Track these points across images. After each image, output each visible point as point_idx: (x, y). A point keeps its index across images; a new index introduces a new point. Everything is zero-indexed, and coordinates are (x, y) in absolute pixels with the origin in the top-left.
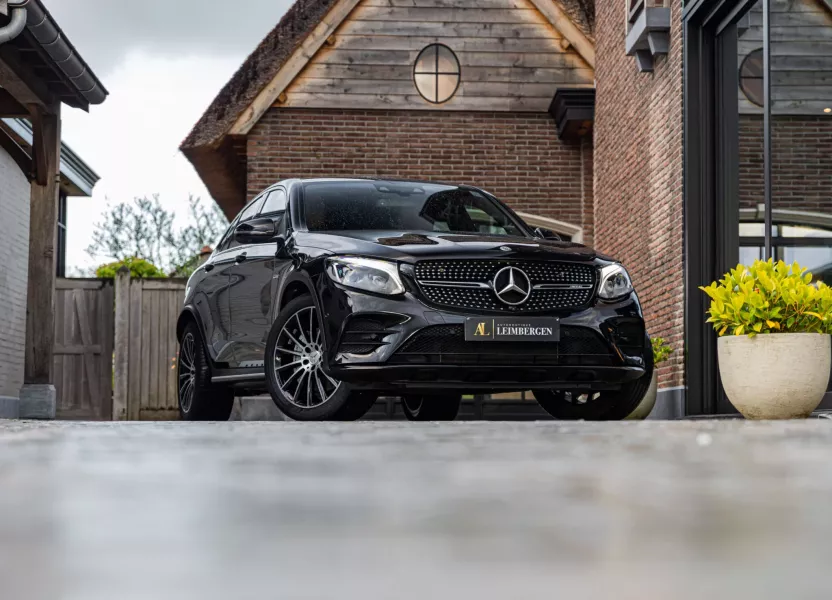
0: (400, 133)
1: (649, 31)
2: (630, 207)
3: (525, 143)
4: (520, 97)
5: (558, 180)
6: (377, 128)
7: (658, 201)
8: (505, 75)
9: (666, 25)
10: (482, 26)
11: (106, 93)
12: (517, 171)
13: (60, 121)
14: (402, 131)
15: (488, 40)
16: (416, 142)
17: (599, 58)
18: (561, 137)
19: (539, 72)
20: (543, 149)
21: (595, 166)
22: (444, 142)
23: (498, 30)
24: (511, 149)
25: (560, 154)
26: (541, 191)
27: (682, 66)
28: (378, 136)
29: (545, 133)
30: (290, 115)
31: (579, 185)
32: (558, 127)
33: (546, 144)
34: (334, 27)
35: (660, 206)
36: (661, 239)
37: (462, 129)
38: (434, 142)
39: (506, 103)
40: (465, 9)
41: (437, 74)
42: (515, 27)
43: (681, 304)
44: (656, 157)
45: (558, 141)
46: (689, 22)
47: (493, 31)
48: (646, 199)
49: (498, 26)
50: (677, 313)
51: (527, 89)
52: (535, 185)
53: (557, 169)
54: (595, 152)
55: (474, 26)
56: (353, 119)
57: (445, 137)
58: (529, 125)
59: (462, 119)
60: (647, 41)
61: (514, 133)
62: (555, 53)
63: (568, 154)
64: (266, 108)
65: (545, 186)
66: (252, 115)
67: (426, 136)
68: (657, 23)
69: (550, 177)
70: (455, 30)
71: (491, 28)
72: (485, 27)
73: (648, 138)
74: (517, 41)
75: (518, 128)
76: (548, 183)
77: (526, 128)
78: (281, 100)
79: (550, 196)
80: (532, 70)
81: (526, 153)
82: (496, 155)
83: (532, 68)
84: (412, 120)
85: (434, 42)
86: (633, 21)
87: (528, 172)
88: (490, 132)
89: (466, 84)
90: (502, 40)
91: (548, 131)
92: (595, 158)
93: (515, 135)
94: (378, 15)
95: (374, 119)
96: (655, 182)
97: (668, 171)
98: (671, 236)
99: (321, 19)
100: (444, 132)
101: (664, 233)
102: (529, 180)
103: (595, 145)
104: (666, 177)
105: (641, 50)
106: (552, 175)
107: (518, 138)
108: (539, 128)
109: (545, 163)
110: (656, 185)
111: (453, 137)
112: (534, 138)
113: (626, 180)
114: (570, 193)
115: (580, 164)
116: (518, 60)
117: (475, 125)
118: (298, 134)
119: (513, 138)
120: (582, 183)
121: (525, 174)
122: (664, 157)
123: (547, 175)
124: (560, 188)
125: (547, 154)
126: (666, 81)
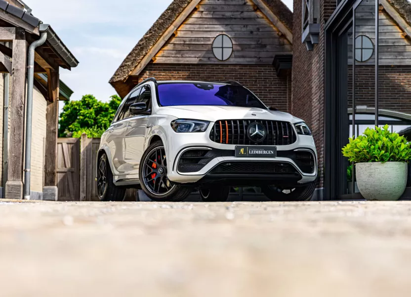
0: (206, 74)
1: (310, 33)
2: (305, 109)
3: (262, 78)
4: (260, 58)
5: (276, 95)
6: (196, 72)
7: (315, 107)
8: (253, 48)
9: (318, 31)
10: (243, 26)
11: (78, 62)
12: (258, 91)
13: (59, 75)
14: (207, 73)
15: (245, 32)
16: (213, 78)
17: (294, 41)
18: (277, 76)
19: (268, 47)
20: (270, 81)
21: (292, 89)
22: (226, 78)
23: (250, 28)
24: (256, 81)
25: (277, 83)
26: (269, 100)
27: (324, 50)
28: (196, 75)
29: (271, 74)
30: (158, 66)
31: (286, 97)
32: (277, 71)
33: (271, 79)
34: (177, 27)
35: (316, 110)
36: (315, 124)
37: (234, 72)
38: (221, 78)
39: (254, 61)
40: (235, 18)
41: (222, 48)
42: (257, 26)
43: (322, 152)
44: (314, 88)
45: (276, 77)
46: (327, 31)
47: (248, 28)
48: (311, 106)
49: (250, 26)
50: (321, 156)
51: (263, 54)
52: (266, 97)
53: (276, 90)
54: (292, 83)
55: (239, 26)
56: (185, 68)
57: (226, 76)
58: (264, 70)
59: (234, 68)
60: (310, 38)
61: (257, 74)
62: (275, 38)
63: (281, 83)
64: (147, 63)
65: (271, 97)
66: (140, 67)
67: (218, 76)
68: (314, 30)
69: (273, 94)
70: (230, 27)
71: (247, 27)
72: (244, 26)
73: (311, 80)
74: (259, 33)
75: (259, 71)
76: (272, 96)
77: (263, 72)
78: (153, 59)
79: (273, 102)
80: (265, 46)
81: (262, 83)
82: (249, 84)
83: (265, 45)
84: (211, 69)
85: (221, 33)
86: (305, 28)
87: (263, 91)
88: (246, 74)
89: (235, 52)
90: (252, 32)
91: (272, 73)
92: (292, 85)
93: (257, 75)
94: (196, 21)
95: (195, 68)
96: (314, 98)
97: (318, 94)
98: (319, 123)
99: (171, 24)
100: (226, 73)
101: (317, 121)
102: (264, 95)
103: (292, 80)
104: (318, 97)
105: (308, 41)
106: (274, 93)
107: (259, 76)
108: (268, 72)
109: (271, 87)
110: (314, 100)
111: (230, 76)
112: (266, 76)
113: (303, 97)
114: (281, 101)
115: (286, 88)
116: (259, 41)
117: (240, 70)
118: (161, 75)
119: (256, 76)
120: (287, 96)
121: (261, 92)
122: (317, 88)
123: (272, 93)
124: (277, 99)
125: (272, 83)
126: (317, 55)
